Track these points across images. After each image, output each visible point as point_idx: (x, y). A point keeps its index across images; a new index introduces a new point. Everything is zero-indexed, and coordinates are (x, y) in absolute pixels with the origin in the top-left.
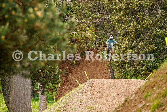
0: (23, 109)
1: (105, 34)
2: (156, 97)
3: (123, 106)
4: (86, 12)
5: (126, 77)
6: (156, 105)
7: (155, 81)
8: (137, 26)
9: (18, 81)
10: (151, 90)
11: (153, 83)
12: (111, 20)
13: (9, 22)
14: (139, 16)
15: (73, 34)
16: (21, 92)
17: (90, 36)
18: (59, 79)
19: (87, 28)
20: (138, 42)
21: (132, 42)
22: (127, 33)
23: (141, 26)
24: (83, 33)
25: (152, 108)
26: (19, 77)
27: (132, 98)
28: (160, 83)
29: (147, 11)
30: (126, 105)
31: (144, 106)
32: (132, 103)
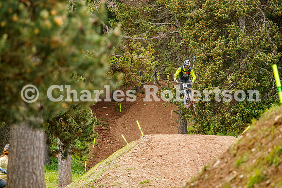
0: (31, 182)
1: (172, 60)
2: (256, 164)
3: (200, 178)
4: (141, 23)
5: (207, 132)
6: (255, 177)
7: (254, 138)
8: (226, 47)
9: (23, 135)
10: (247, 153)
11: (251, 141)
12: (183, 36)
13: (7, 33)
14: (229, 29)
15: (118, 58)
16: (27, 153)
17: (147, 61)
18: (92, 132)
19: (142, 49)
20: (227, 73)
21: (218, 73)
22: (209, 58)
23: (233, 47)
24: (135, 57)
25: (248, 182)
26: (25, 128)
27: (215, 165)
28: (264, 141)
29: (244, 22)
30: (205, 177)
31: (235, 178)
32: (215, 174)
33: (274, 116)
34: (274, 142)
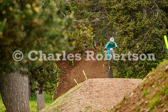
0: (21, 107)
1: (103, 34)
2: (155, 95)
3: (122, 104)
4: (84, 12)
5: (125, 76)
6: (155, 102)
7: (154, 79)
8: (135, 26)
9: (16, 79)
10: (149, 88)
11: (152, 81)
12: (109, 20)
13: (6, 18)
14: (137, 15)
15: (71, 33)
16: (19, 90)
17: (88, 35)
18: (57, 78)
19: (86, 28)
20: (136, 42)
21: (131, 42)
22: (125, 33)
23: (139, 26)
24: (82, 32)
25: (151, 105)
26: (17, 75)
27: (131, 96)
28: (159, 81)
29: (146, 11)
30: (124, 103)
31: (143, 103)
32: (131, 101)
33: (165, 66)
34: (165, 81)
